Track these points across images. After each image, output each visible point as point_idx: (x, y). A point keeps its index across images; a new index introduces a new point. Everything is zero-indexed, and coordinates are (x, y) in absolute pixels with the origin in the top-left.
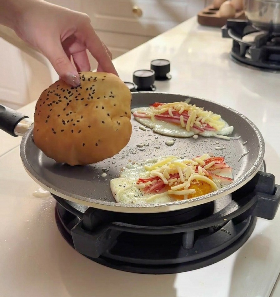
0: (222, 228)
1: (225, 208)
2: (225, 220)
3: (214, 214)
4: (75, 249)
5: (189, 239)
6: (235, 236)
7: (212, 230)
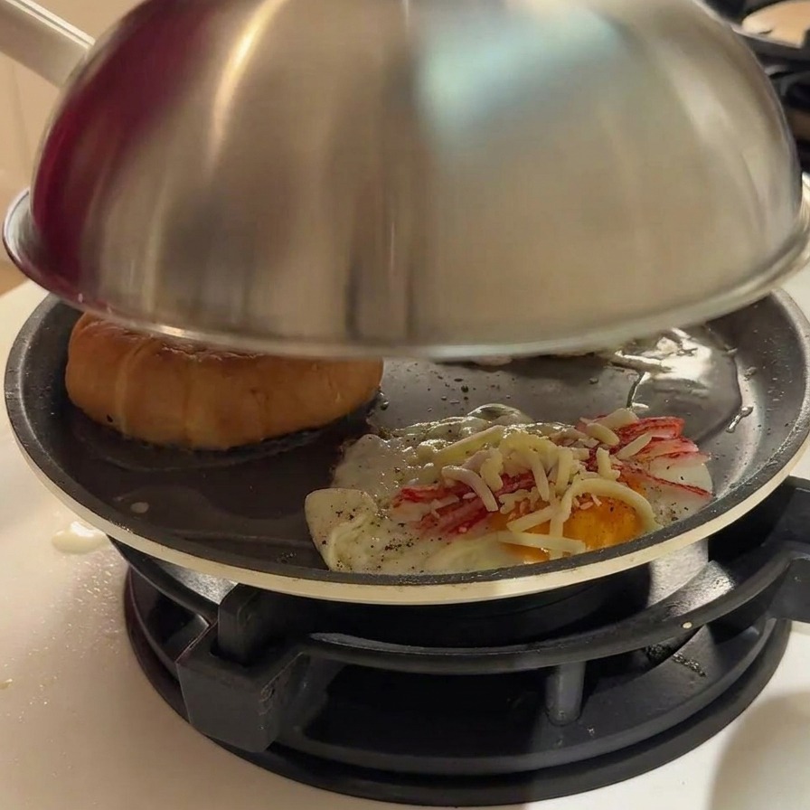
0: (676, 655)
1: (686, 587)
2: (687, 626)
3: (649, 606)
4: (188, 721)
5: (566, 691)
6: (717, 680)
7: (644, 659)
